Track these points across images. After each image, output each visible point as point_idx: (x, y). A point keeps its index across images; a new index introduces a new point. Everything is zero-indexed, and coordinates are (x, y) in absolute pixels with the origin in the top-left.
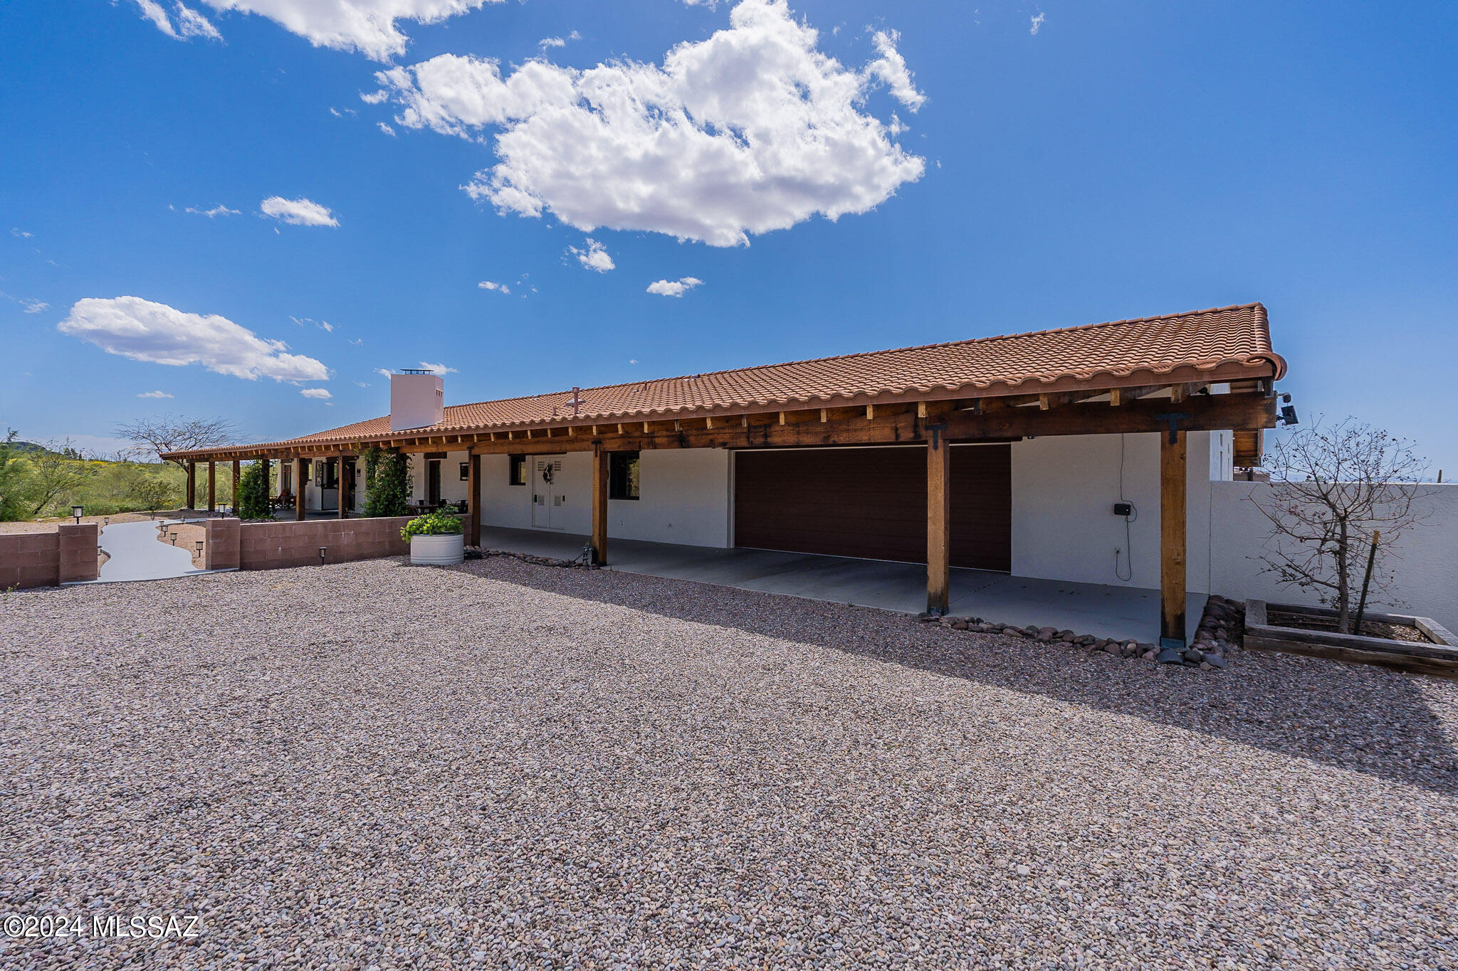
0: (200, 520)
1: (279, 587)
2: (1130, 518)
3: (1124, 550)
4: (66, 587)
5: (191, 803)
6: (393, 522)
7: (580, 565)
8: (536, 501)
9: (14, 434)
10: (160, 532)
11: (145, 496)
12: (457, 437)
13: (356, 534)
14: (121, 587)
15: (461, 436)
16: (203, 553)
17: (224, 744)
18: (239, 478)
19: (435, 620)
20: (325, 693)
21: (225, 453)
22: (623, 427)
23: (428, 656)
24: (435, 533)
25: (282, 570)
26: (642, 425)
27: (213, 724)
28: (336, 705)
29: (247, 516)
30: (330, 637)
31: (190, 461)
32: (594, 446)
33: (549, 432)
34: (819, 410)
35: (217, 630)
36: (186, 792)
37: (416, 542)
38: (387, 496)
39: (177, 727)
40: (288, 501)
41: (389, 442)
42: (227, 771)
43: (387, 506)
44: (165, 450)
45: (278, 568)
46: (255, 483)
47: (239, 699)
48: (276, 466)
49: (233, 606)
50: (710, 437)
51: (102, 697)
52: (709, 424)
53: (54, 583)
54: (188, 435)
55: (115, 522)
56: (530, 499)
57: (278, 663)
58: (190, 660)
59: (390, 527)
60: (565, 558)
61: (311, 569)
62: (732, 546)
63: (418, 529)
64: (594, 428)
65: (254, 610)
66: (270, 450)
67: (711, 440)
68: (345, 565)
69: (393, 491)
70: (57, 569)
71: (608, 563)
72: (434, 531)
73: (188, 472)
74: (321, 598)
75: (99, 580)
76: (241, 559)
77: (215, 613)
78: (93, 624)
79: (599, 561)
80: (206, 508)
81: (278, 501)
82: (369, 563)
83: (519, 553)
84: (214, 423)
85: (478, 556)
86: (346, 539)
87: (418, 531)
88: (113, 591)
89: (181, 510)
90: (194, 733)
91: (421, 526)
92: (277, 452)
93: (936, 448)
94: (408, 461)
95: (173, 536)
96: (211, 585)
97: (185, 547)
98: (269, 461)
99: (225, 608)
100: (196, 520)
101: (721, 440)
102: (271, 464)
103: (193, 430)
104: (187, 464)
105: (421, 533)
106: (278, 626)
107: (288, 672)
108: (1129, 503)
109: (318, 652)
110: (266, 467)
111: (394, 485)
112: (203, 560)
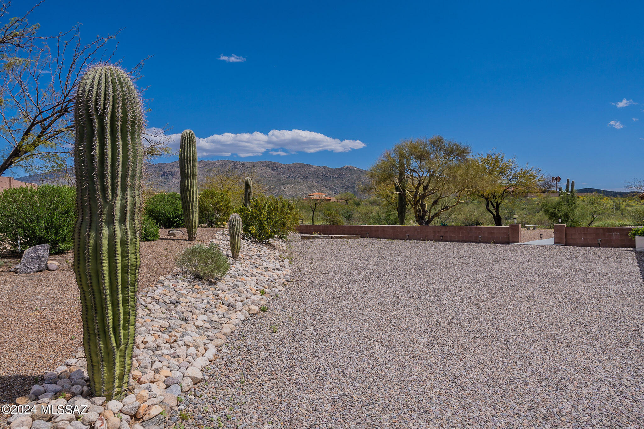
13: (620, 235)
53: (508, 243)
70: (509, 238)
76: (566, 241)
86: (615, 237)
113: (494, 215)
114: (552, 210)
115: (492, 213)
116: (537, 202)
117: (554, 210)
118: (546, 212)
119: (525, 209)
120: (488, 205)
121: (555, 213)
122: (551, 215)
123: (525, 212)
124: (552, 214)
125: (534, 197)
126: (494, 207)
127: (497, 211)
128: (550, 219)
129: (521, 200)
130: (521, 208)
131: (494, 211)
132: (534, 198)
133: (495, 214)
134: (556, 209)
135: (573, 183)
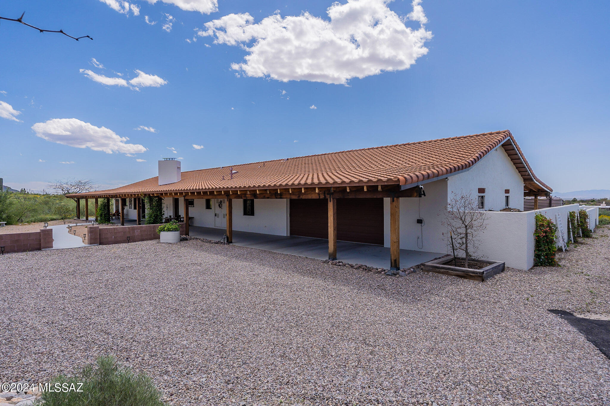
0: (83, 224)
1: (113, 250)
2: (423, 224)
3: (420, 237)
4: (43, 250)
5: (91, 298)
6: (154, 226)
7: (222, 243)
8: (216, 216)
10: (69, 230)
11: (60, 213)
12: (177, 193)
13: (141, 231)
14: (61, 251)
15: (179, 193)
16: (86, 238)
17: (97, 288)
18: (98, 206)
19: (161, 261)
20: (123, 279)
21: (92, 196)
22: (232, 192)
23: (154, 271)
24: (169, 231)
25: (114, 245)
26: (237, 191)
27: (94, 284)
28: (126, 281)
29: (101, 222)
30: (127, 265)
31: (78, 198)
32: (226, 197)
33: (208, 192)
34: (289, 189)
35: (94, 264)
36: (89, 296)
37: (162, 234)
38: (154, 215)
39: (85, 285)
40: (118, 215)
41: (154, 194)
42: (98, 293)
43: (155, 219)
45: (112, 244)
46: (104, 208)
47: (101, 280)
48: (113, 201)
49: (98, 256)
50: (264, 195)
51: (65, 279)
52: (258, 192)
53: (39, 249)
54: (76, 187)
56: (214, 215)
57: (111, 272)
58: (86, 271)
59: (153, 228)
60: (217, 240)
61: (124, 244)
62: (289, 235)
63: (163, 229)
64: (223, 192)
65: (104, 258)
66: (109, 195)
67: (264, 196)
68: (137, 243)
69: (157, 213)
70: (40, 244)
71: (233, 242)
72: (169, 230)
73: (77, 202)
74: (126, 254)
75: (53, 248)
76: (100, 240)
77: (92, 259)
78: (57, 261)
79: (229, 242)
80: (85, 218)
81: (114, 215)
82: (145, 242)
83: (202, 239)
84: (87, 181)
85: (186, 239)
86: (137, 233)
87: (163, 230)
88: (59, 252)
89: (75, 219)
90: (90, 286)
91: (164, 228)
92: (113, 196)
93: (330, 201)
94: (163, 200)
95: (74, 232)
96: (90, 250)
97: (79, 236)
98: (109, 199)
99: (95, 257)
100: (81, 224)
101: (267, 196)
102: (110, 200)
103: (79, 184)
104: (76, 200)
105: (164, 231)
106: (111, 262)
107: (114, 274)
108: (422, 219)
109: (122, 269)
110: (108, 201)
111: (157, 210)
112: (87, 241)
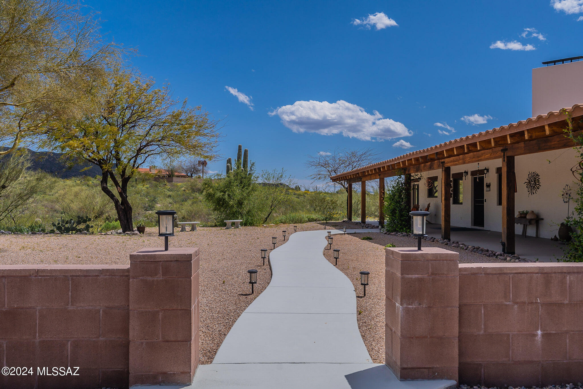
9: (253, 165)
18: (384, 193)
21: (374, 171)
31: (349, 180)
44: (333, 175)
54: (347, 163)
55: (303, 230)
73: (348, 193)
80: (359, 220)
89: (344, 221)
100: (353, 231)
104: (347, 184)
113: (116, 202)
114: (219, 194)
115: (112, 196)
116: (183, 189)
117: (223, 195)
118: (210, 197)
119: (170, 196)
120: (104, 181)
121: (224, 199)
122: (218, 204)
123: (170, 200)
124: (220, 200)
125: (180, 182)
126: (117, 184)
127: (123, 192)
128: (215, 210)
129: (165, 185)
130: (166, 195)
131: (115, 191)
132: (180, 184)
133: (120, 199)
134: (225, 192)
135: (246, 151)
